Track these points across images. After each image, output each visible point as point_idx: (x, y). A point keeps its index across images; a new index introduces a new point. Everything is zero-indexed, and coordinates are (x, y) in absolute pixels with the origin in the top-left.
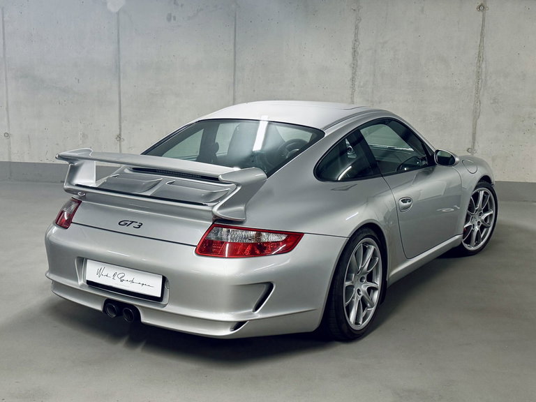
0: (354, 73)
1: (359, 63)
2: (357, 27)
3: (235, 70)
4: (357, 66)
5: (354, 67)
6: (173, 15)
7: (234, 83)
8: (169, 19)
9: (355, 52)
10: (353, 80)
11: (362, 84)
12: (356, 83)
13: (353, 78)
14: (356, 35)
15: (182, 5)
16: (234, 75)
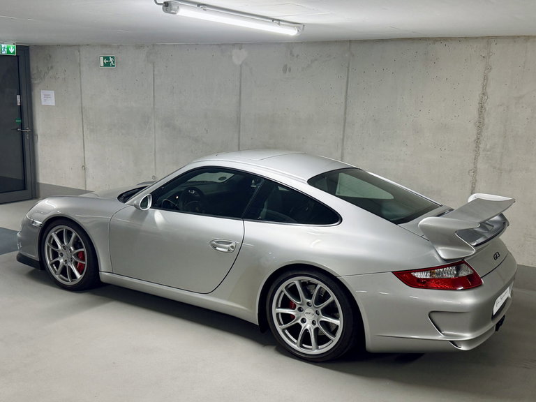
0: (479, 134)
1: (486, 121)
2: (486, 78)
3: (344, 126)
4: (484, 125)
5: (480, 125)
6: (288, 66)
7: (343, 139)
8: (285, 71)
9: (482, 107)
10: (478, 141)
11: (488, 147)
12: (481, 146)
13: (478, 139)
14: (484, 86)
15: (297, 56)
16: (344, 131)
